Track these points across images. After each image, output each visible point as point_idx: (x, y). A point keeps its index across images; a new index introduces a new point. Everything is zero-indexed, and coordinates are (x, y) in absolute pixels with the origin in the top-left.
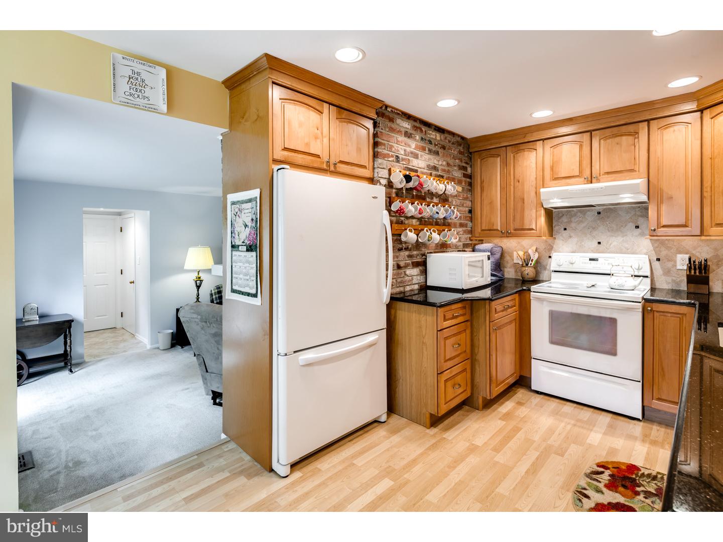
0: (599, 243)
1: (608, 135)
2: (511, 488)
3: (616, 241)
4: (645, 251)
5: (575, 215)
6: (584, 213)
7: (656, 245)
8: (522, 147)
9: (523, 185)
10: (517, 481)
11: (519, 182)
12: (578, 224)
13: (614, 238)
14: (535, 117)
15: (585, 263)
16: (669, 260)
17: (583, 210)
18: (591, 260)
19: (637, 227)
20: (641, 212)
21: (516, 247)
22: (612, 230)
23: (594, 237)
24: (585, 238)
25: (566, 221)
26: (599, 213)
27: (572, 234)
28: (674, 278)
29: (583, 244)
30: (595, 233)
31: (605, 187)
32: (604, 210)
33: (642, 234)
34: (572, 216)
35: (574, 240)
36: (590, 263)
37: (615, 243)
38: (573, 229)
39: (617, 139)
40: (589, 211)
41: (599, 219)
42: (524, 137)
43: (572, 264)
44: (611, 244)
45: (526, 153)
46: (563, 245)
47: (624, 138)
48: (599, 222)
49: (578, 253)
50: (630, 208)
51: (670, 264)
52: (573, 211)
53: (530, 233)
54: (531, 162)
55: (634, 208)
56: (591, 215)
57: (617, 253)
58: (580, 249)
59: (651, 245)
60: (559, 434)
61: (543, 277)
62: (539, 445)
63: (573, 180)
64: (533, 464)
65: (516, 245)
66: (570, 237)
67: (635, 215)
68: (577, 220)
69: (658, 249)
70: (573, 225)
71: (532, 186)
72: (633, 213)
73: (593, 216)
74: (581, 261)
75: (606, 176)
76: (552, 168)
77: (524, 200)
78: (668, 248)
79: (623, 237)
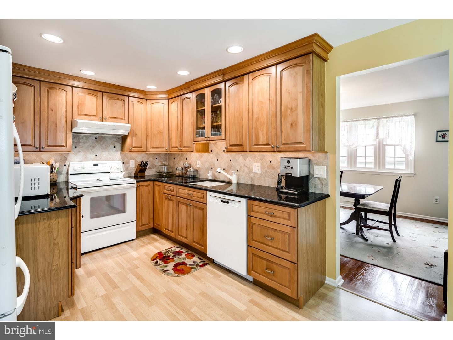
0: (96, 155)
1: (111, 97)
2: (149, 291)
3: (105, 154)
4: (118, 159)
5: (82, 138)
6: (87, 137)
7: (122, 156)
8: (55, 86)
9: (56, 114)
10: (146, 288)
11: (52, 111)
12: (84, 144)
13: (104, 152)
14: (82, 73)
15: (91, 167)
16: (127, 163)
17: (87, 136)
18: (94, 165)
19: (115, 147)
20: (117, 140)
21: (35, 159)
22: (103, 148)
23: (94, 152)
24: (88, 153)
25: (76, 141)
26: (96, 138)
27: (80, 150)
28: (129, 171)
29: (87, 156)
30: (94, 150)
31: (116, 125)
32: (99, 137)
33: (117, 151)
34: (80, 139)
35: (82, 154)
36: (94, 167)
37: (104, 156)
38: (81, 147)
39: (115, 101)
40: (90, 136)
41: (96, 142)
42: (59, 80)
43: (84, 168)
44: (102, 156)
45: (59, 91)
46: (74, 157)
47: (118, 101)
48: (96, 143)
49: (84, 161)
50: (111, 137)
51: (127, 165)
52: (81, 135)
53: (60, 149)
54: (63, 99)
55: (114, 137)
56: (92, 139)
57: (105, 161)
58: (85, 159)
59: (120, 156)
60: (123, 262)
61: (59, 179)
62: (125, 271)
63: (92, 117)
64: (138, 278)
65: (35, 158)
66: (79, 152)
67: (114, 141)
68: (83, 141)
69: (123, 158)
70: (81, 144)
71: (63, 116)
72: (113, 140)
73: (93, 140)
74: (88, 166)
75: (110, 119)
76: (78, 107)
77: (56, 124)
78: (127, 157)
79: (108, 152)
